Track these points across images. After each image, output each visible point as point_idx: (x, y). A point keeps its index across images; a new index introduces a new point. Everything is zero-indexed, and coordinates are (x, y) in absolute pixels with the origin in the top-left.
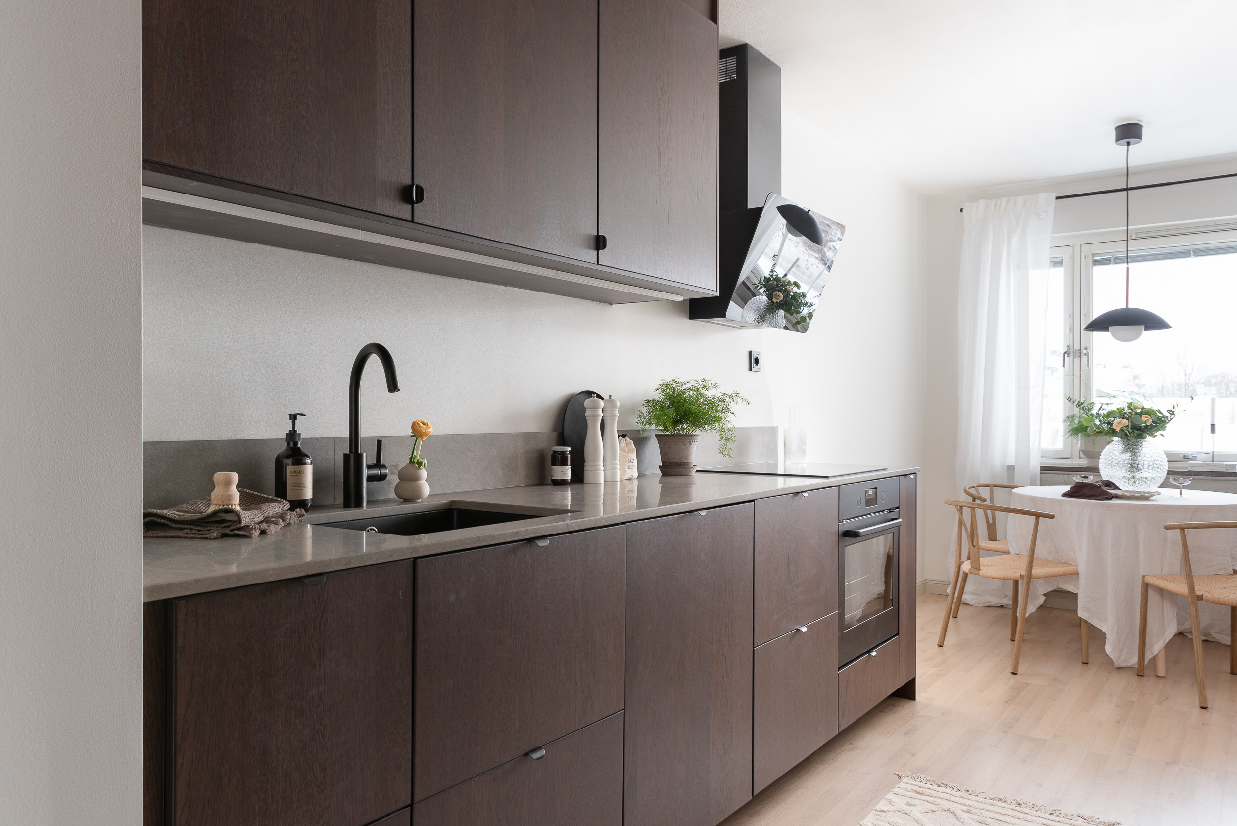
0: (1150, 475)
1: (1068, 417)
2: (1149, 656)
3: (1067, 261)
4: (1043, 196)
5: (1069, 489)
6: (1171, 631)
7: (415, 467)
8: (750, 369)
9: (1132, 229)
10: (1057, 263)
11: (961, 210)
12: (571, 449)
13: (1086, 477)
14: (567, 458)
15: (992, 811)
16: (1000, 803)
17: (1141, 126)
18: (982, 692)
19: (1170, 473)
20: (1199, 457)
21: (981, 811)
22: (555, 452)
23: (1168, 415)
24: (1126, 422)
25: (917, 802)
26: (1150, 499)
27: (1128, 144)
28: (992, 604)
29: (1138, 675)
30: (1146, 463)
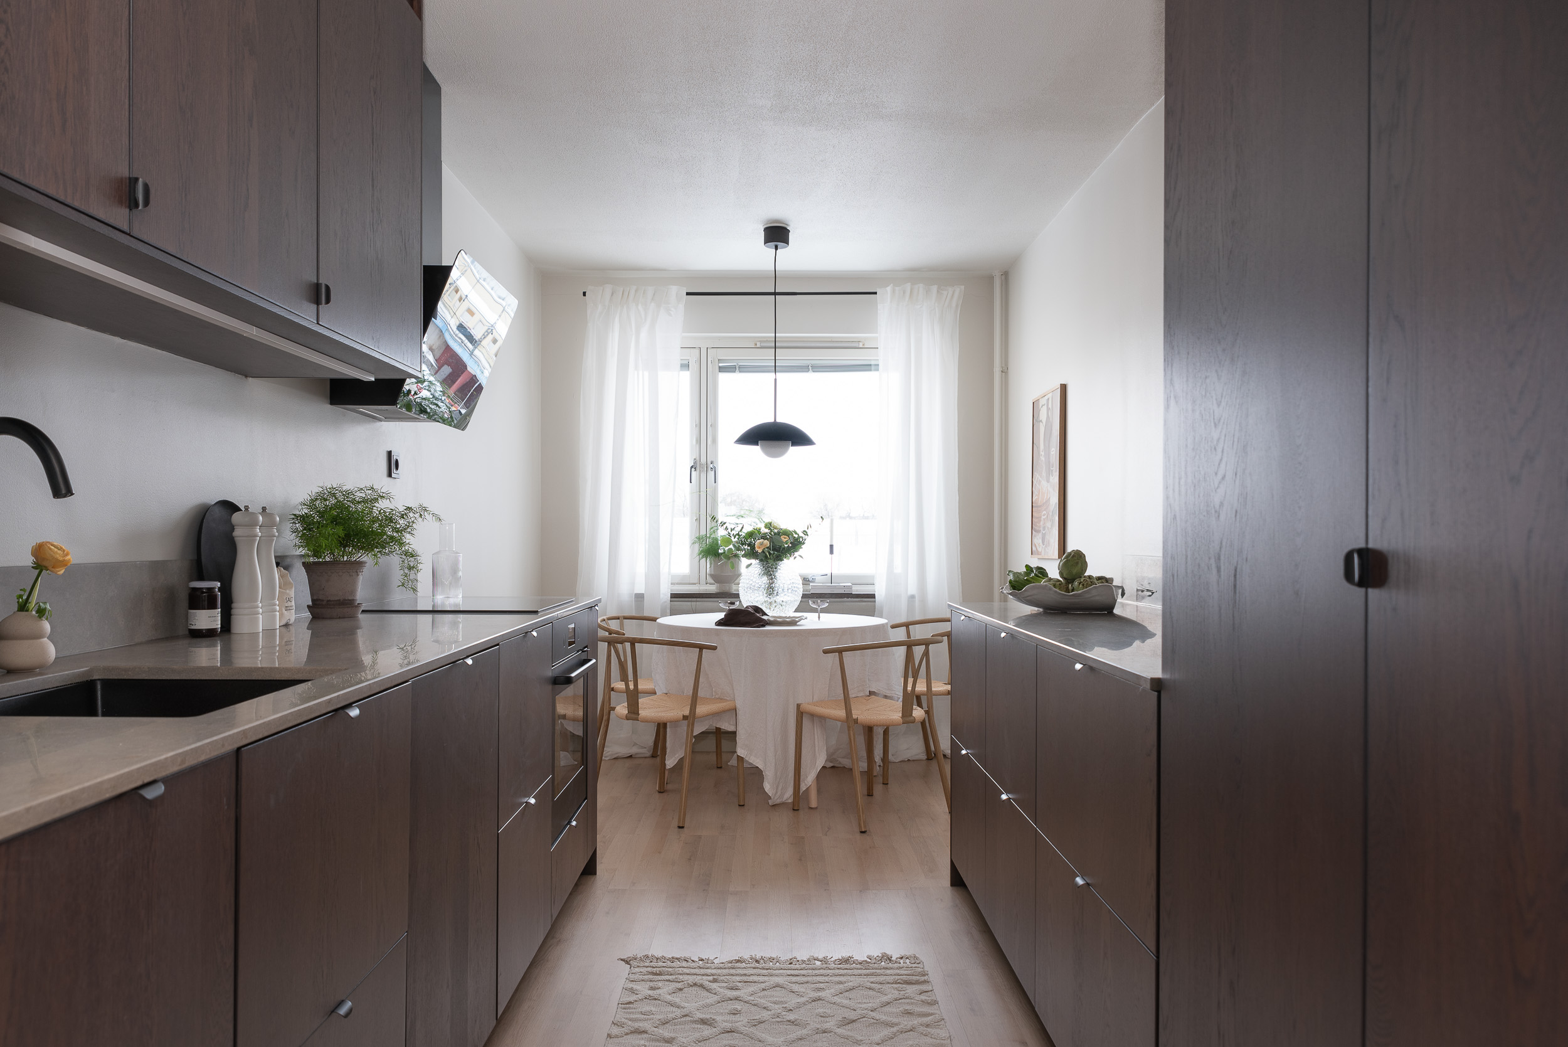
0: (789, 599)
1: (699, 538)
2: (803, 788)
3: (694, 365)
4: (674, 289)
5: (723, 617)
6: (821, 761)
7: (33, 616)
8: (390, 475)
9: (780, 337)
10: (685, 366)
11: (584, 294)
12: (221, 584)
13: (733, 603)
14: (216, 596)
15: (737, 975)
16: (738, 965)
17: (789, 231)
18: (660, 853)
19: (804, 596)
20: (818, 579)
21: (727, 977)
22: (194, 589)
23: (803, 535)
24: (767, 543)
25: (660, 984)
26: (798, 623)
27: (776, 248)
28: (620, 755)
29: (794, 810)
30: (786, 586)
